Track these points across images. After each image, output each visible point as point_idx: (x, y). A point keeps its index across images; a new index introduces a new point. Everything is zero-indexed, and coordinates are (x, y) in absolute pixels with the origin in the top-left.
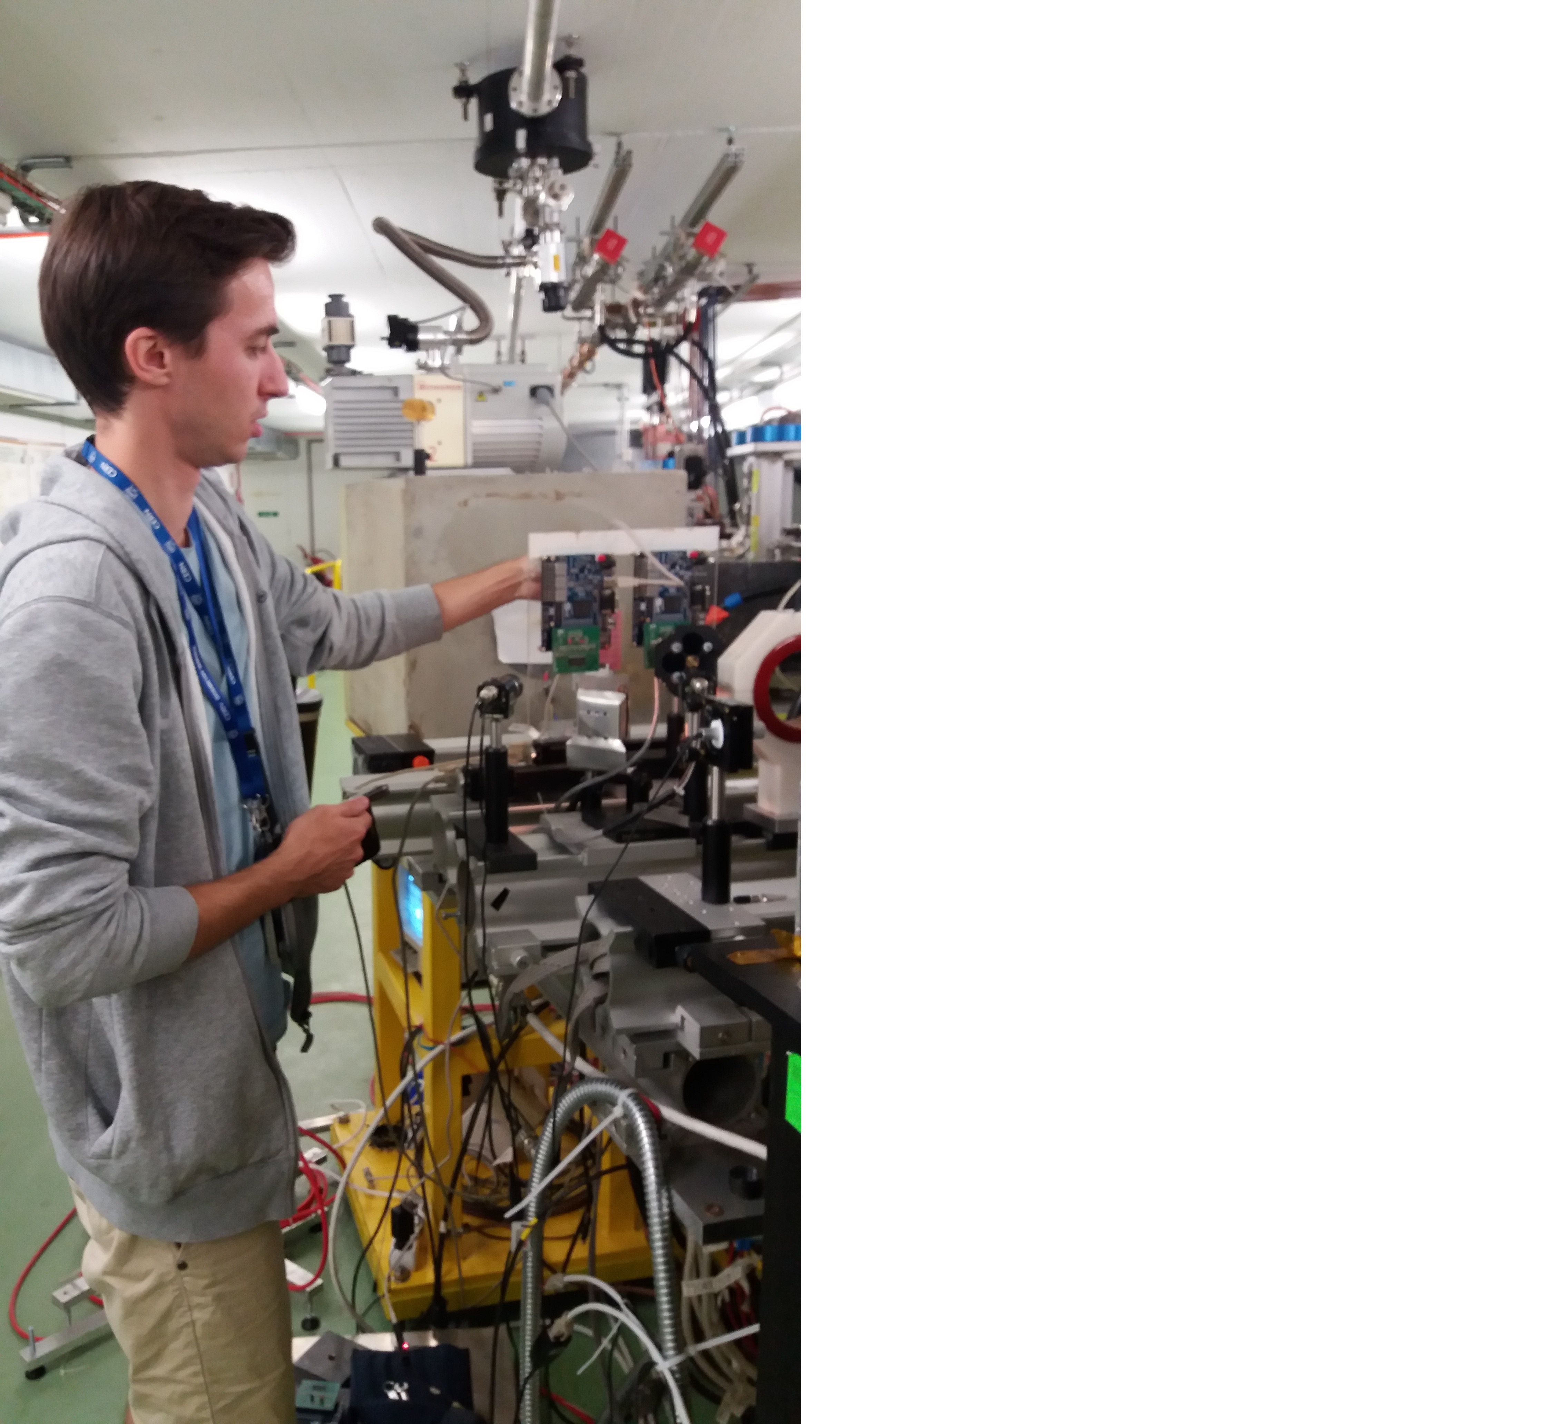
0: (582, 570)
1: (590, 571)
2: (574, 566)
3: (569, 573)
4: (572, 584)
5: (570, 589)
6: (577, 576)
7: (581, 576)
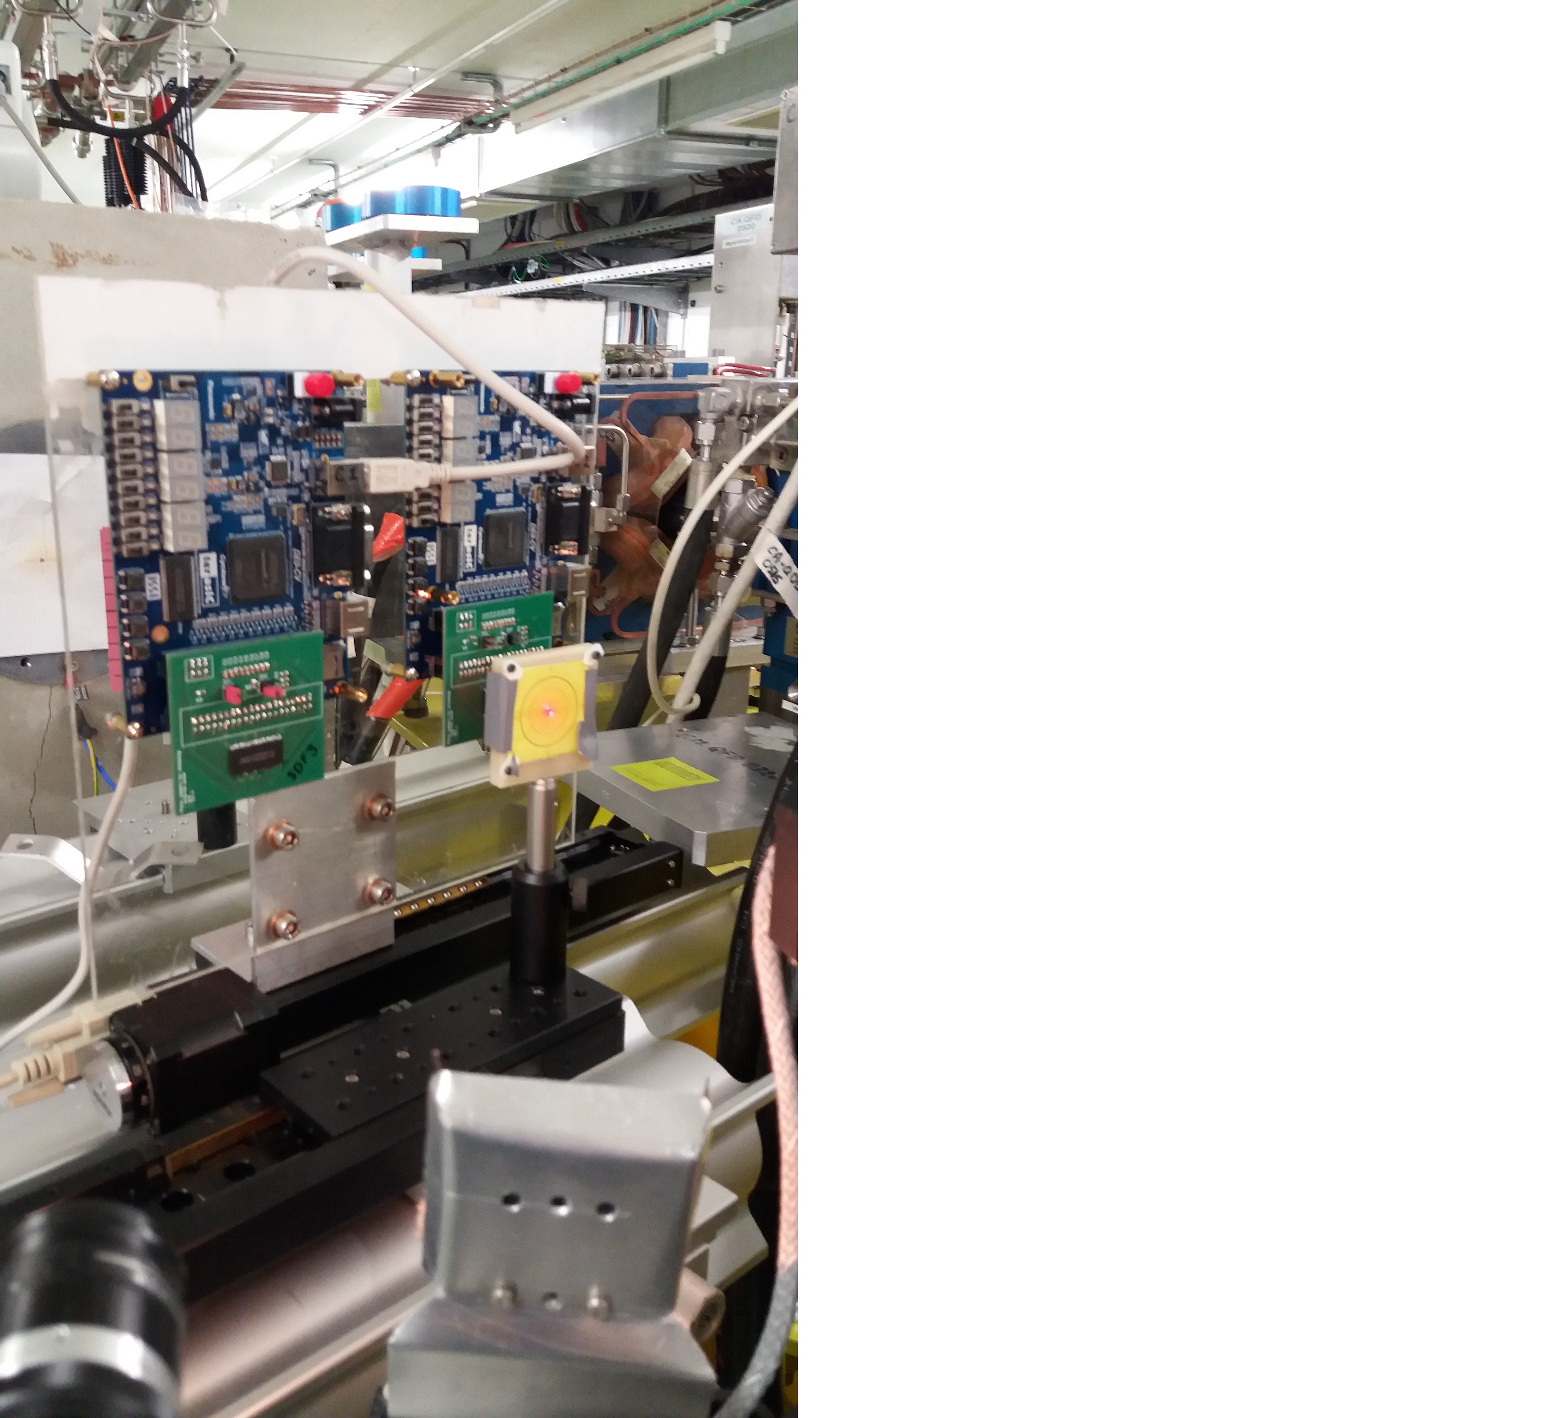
0: (248, 432)
1: (274, 432)
2: (220, 417)
3: (207, 445)
4: (219, 484)
5: (213, 502)
6: (234, 452)
7: (248, 453)
